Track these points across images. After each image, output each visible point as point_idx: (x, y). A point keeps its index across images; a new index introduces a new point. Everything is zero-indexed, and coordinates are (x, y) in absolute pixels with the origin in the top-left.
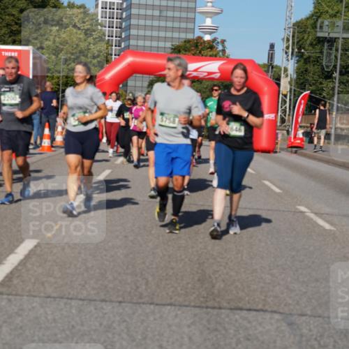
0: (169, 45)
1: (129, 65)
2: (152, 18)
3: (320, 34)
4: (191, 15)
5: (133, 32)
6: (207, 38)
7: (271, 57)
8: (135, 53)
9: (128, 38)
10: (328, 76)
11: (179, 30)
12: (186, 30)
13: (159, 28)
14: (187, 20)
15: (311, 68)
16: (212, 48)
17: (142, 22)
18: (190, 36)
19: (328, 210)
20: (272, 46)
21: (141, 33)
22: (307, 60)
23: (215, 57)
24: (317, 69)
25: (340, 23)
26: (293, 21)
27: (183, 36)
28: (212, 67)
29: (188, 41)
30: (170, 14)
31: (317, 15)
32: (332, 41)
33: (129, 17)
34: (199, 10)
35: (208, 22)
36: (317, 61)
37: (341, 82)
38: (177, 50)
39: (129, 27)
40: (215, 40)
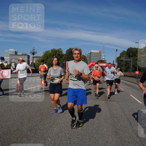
0: (97, 61)
1: (92, 64)
2: (94, 56)
3: (121, 59)
4: (100, 56)
5: (91, 59)
6: (103, 60)
7: (113, 63)
8: (92, 63)
9: (90, 60)
10: (123, 66)
11: (99, 58)
12: (100, 58)
13: (95, 58)
14: (100, 57)
15: (120, 65)
16: (104, 61)
17: (93, 57)
18: (100, 59)
19: (123, 87)
20: (114, 61)
21: (93, 59)
22: (119, 63)
23: (104, 63)
24: (121, 65)
25: (124, 58)
26: (117, 57)
27: (99, 59)
28: (105, 65)
29: (100, 60)
30: (97, 56)
31: (120, 56)
32: (123, 61)
33: (91, 56)
34: (102, 55)
35: (103, 57)
36: (121, 64)
37: (125, 67)
38: (98, 62)
39: (91, 58)
40: (104, 60)
